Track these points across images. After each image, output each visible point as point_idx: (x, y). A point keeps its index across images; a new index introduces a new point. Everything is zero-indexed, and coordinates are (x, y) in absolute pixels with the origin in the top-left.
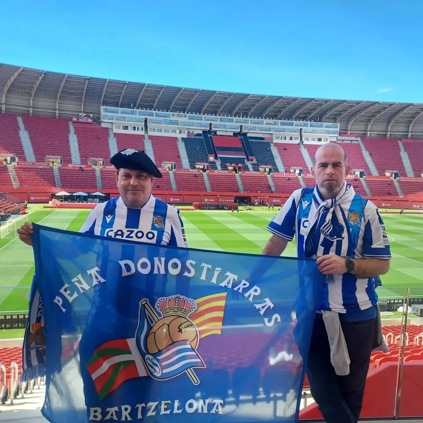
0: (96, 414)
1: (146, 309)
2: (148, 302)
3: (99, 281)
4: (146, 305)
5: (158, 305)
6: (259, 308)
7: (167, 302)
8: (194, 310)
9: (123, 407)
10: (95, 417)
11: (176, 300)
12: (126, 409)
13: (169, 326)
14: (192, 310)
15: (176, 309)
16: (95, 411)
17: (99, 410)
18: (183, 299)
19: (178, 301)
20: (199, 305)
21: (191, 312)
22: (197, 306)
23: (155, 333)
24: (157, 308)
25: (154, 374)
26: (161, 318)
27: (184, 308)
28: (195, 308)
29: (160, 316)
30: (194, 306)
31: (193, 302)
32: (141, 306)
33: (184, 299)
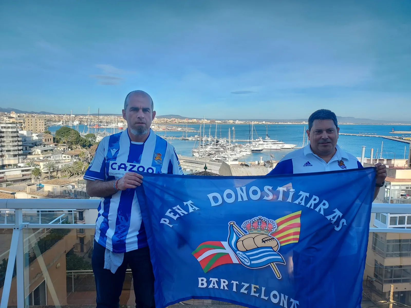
0: (202, 282)
1: (233, 227)
2: (235, 223)
3: (194, 209)
4: (234, 225)
5: (244, 226)
6: (331, 219)
7: (251, 224)
8: (275, 229)
9: (222, 280)
10: (202, 284)
11: (259, 222)
12: (224, 282)
13: (254, 239)
14: (273, 230)
15: (259, 229)
16: (202, 280)
17: (205, 280)
18: (264, 220)
19: (261, 222)
20: (279, 225)
21: (273, 232)
22: (276, 226)
23: (243, 241)
24: (243, 228)
25: (245, 263)
26: (247, 234)
27: (266, 229)
28: (275, 228)
29: (246, 232)
30: (274, 227)
31: (273, 223)
32: (229, 225)
33: (266, 220)
